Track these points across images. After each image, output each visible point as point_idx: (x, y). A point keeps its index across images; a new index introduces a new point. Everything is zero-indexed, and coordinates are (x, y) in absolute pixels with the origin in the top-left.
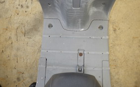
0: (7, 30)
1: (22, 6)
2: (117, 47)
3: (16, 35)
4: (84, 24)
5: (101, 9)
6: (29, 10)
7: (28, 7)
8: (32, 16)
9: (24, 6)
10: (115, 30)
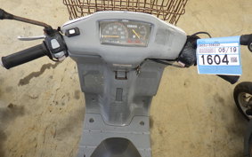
0: (33, 129)
1: (57, 103)
2: (166, 153)
3: (44, 136)
4: (125, 118)
5: (141, 106)
6: (65, 107)
7: (63, 104)
8: (67, 114)
9: (60, 103)
10: (161, 133)
